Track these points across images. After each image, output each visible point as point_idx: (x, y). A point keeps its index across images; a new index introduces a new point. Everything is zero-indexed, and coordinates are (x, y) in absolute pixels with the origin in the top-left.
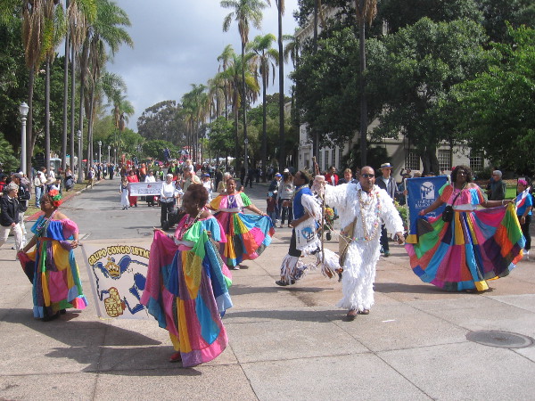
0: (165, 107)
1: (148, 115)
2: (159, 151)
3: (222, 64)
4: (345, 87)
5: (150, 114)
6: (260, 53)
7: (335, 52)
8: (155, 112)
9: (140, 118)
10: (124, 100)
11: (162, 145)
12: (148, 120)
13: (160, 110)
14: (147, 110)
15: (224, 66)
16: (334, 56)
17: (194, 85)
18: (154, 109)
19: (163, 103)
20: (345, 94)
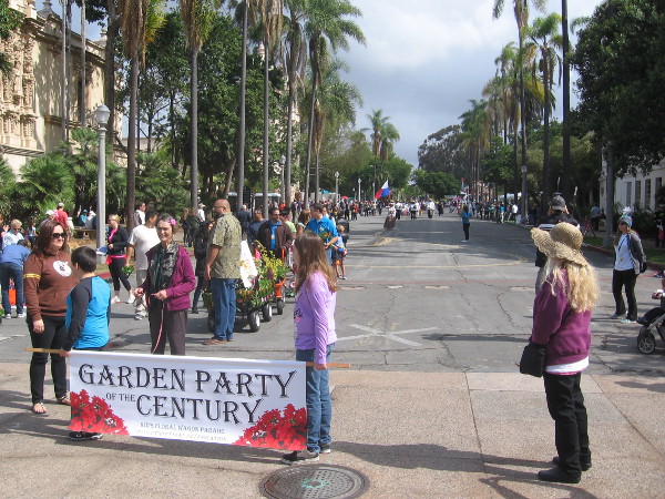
0: (451, 133)
1: (429, 143)
2: (437, 186)
3: (500, 68)
4: (652, 69)
5: (433, 142)
6: (540, 42)
7: (640, 14)
8: (438, 139)
9: (421, 147)
10: (386, 122)
11: (440, 177)
12: (431, 148)
13: (446, 137)
14: (430, 138)
15: (503, 70)
16: (639, 22)
17: (473, 102)
18: (438, 136)
19: (449, 129)
20: (652, 78)
